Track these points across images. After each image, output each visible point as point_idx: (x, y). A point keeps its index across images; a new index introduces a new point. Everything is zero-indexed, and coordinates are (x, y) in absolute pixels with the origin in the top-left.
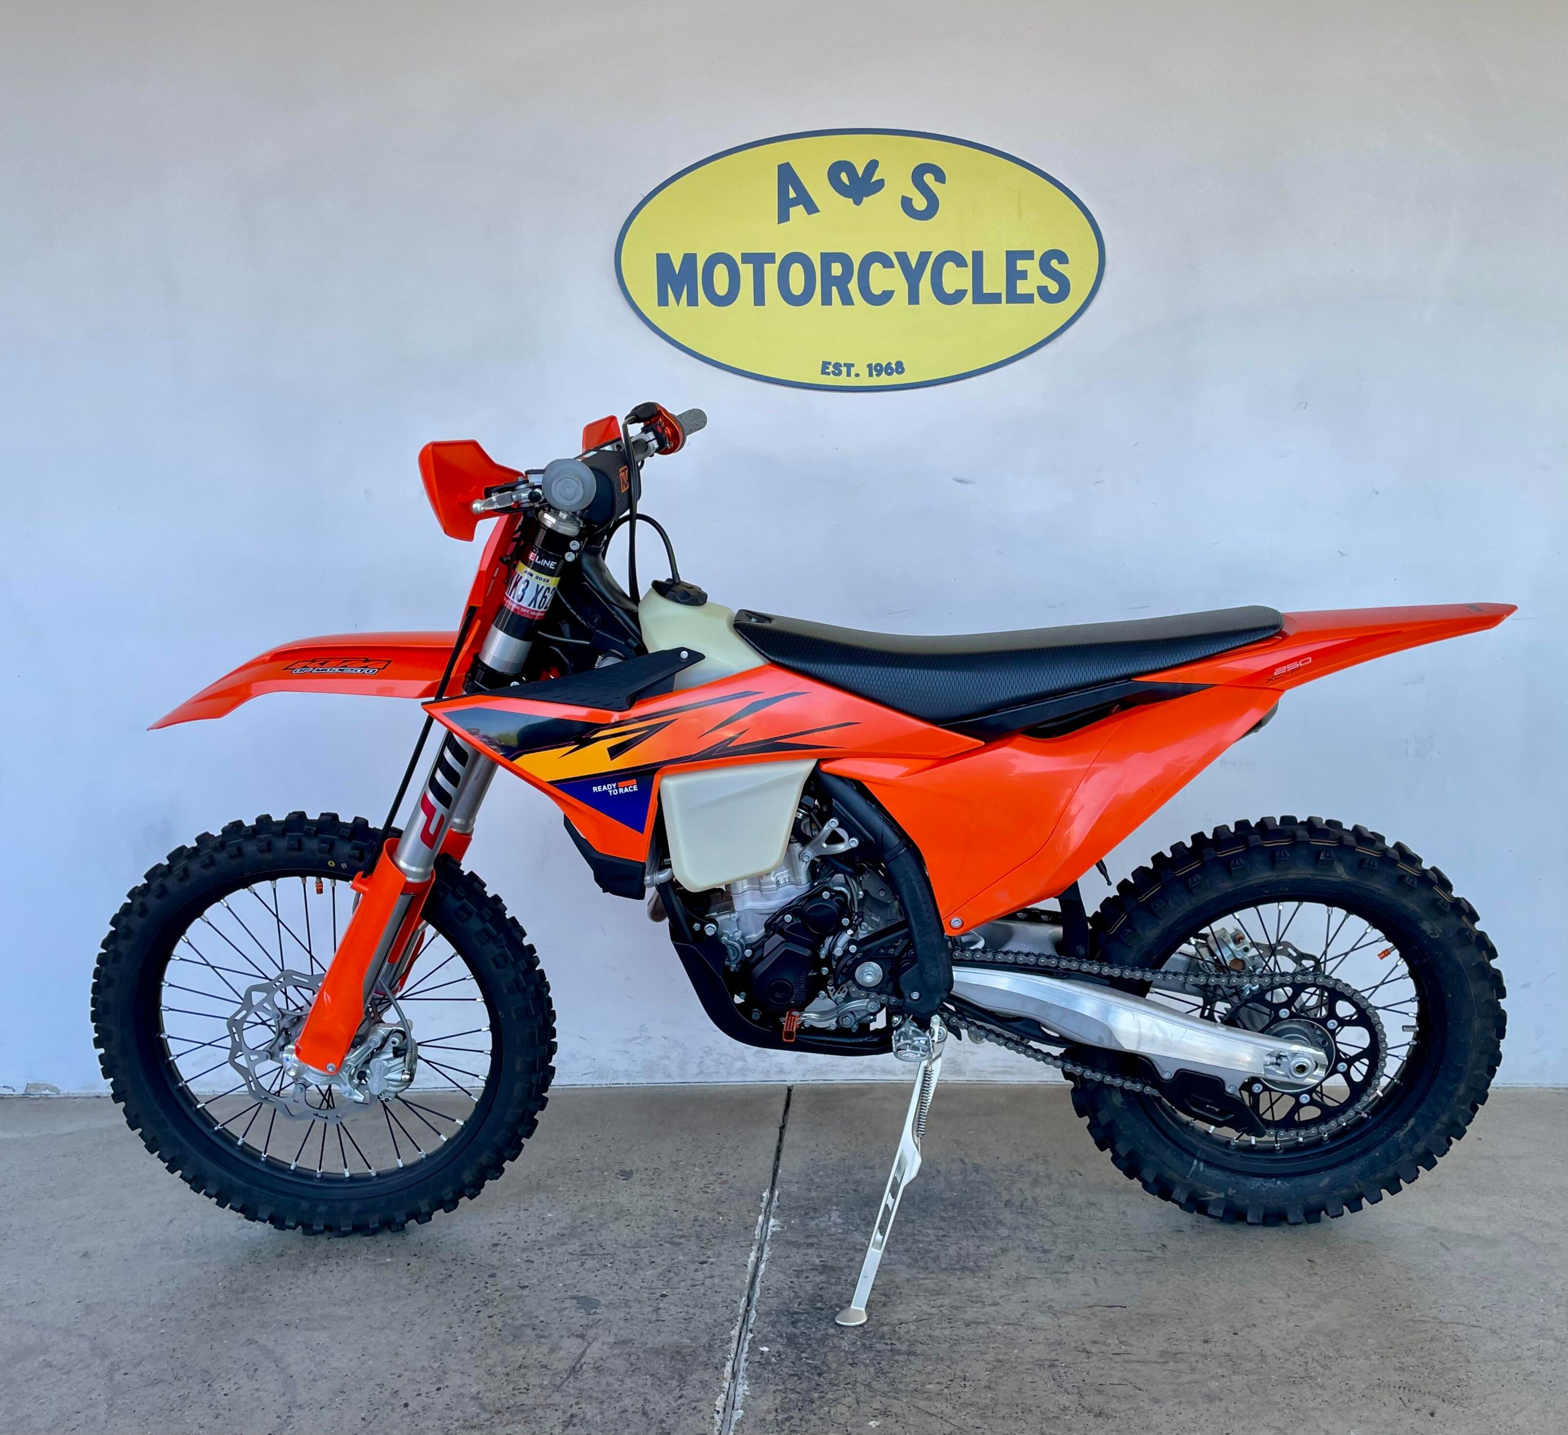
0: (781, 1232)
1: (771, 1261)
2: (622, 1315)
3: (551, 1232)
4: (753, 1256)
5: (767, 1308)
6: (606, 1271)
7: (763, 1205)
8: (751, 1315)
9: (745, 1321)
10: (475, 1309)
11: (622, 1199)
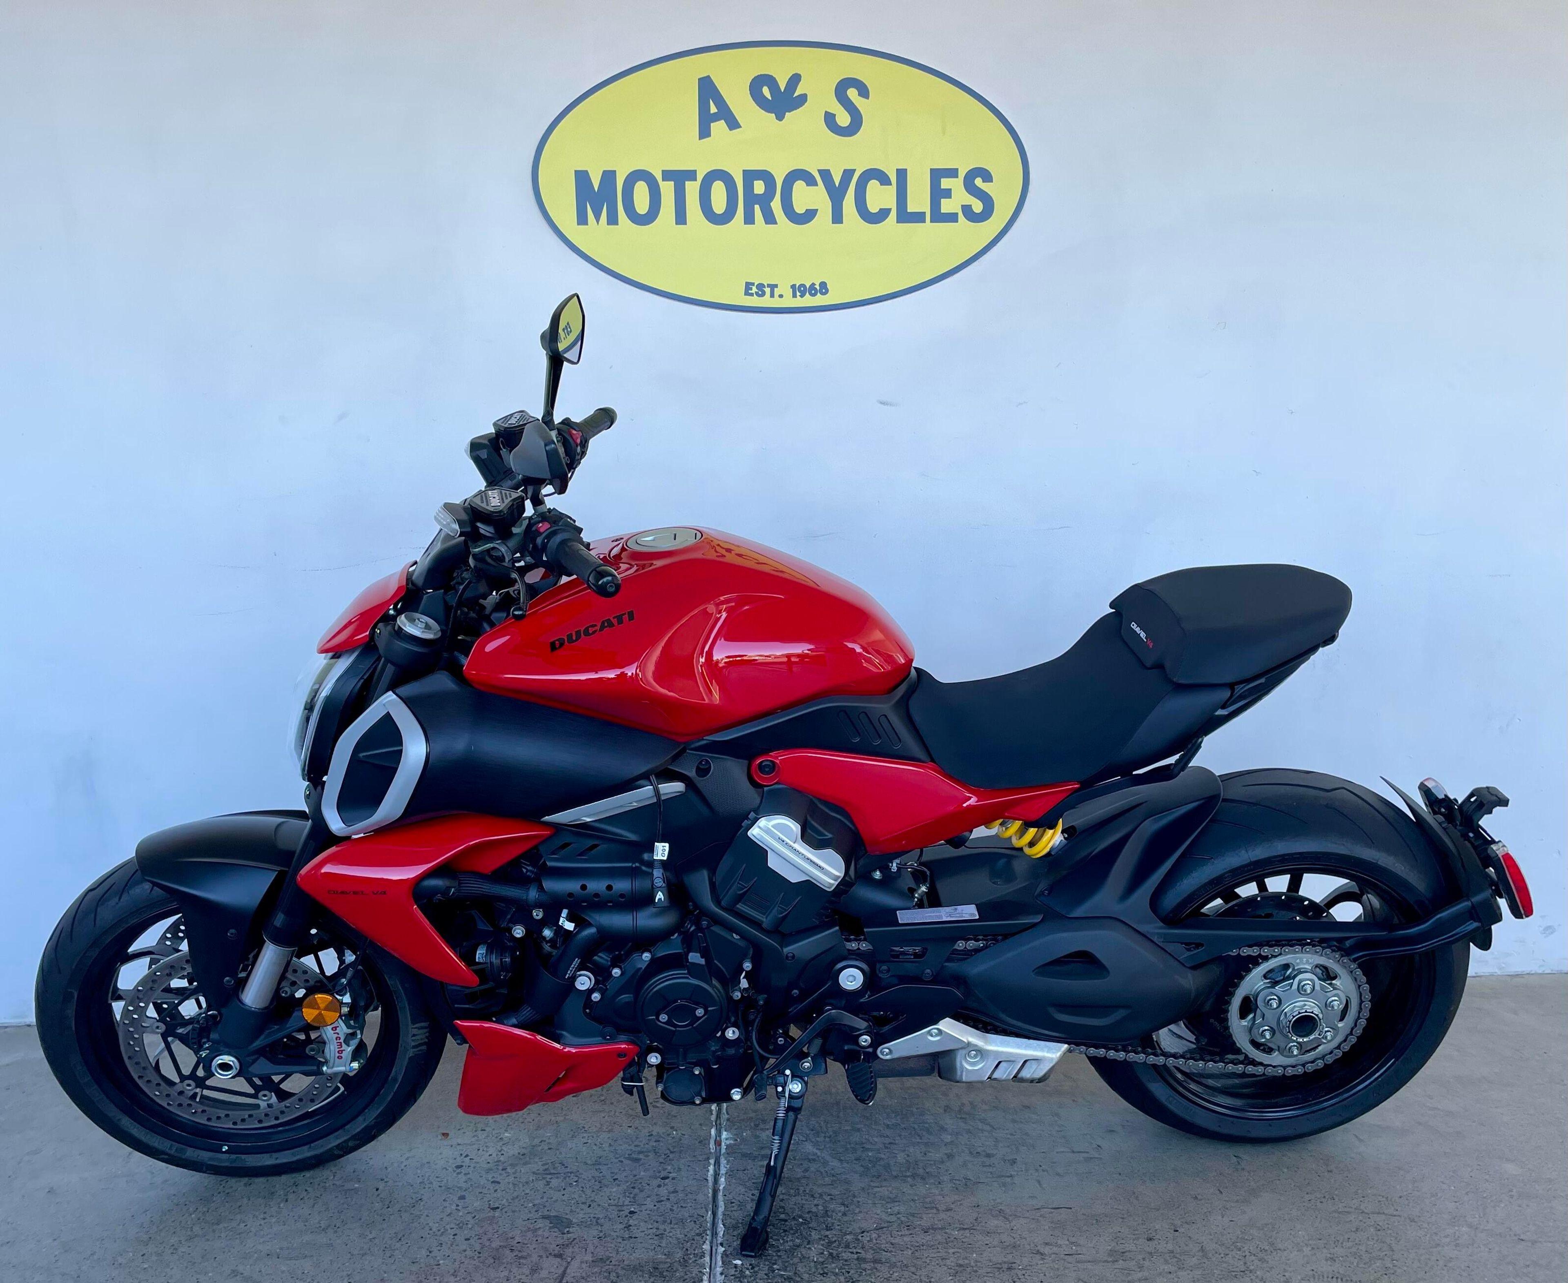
0: (735, 1145)
1: (730, 1174)
2: (595, 1233)
3: (511, 1153)
4: (711, 1168)
5: (734, 1222)
6: (570, 1189)
7: (713, 1118)
8: (719, 1230)
9: (714, 1234)
10: (452, 1232)
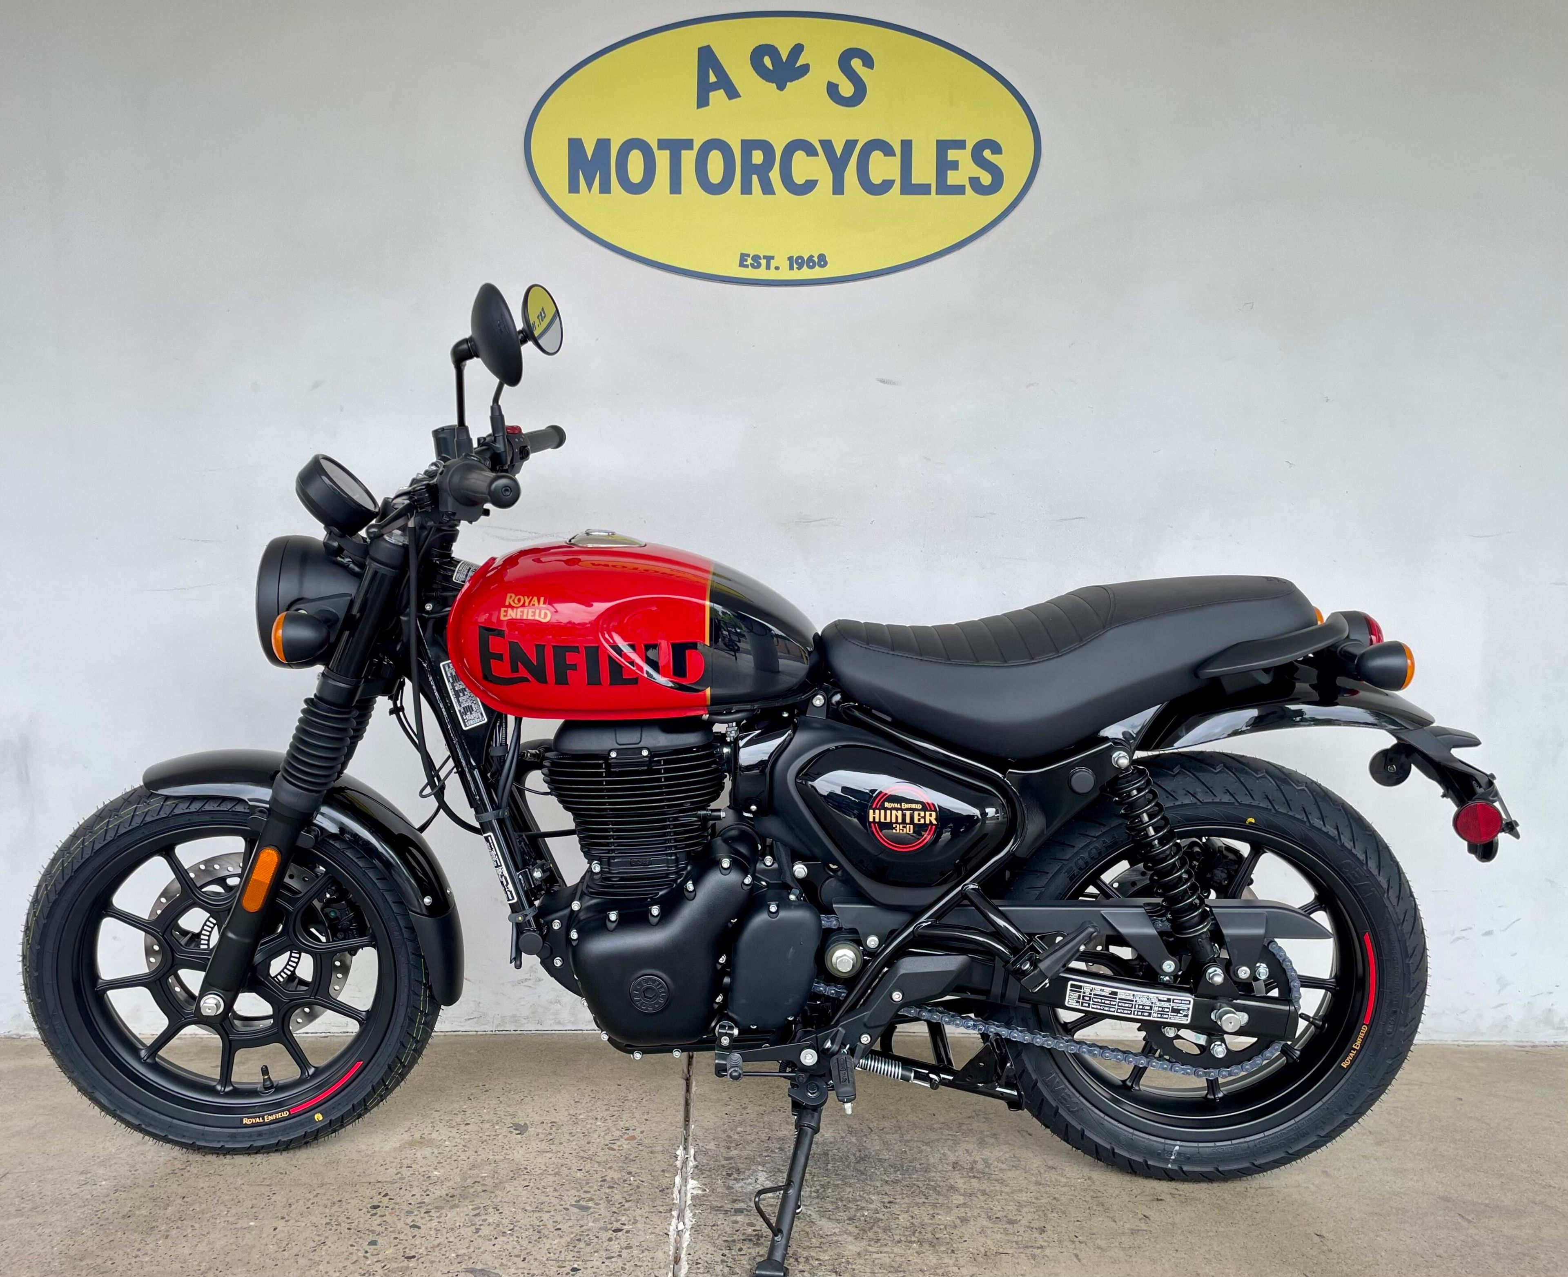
0: (703, 1196)
1: (696, 1229)
3: (438, 1193)
6: (505, 1239)
7: (679, 1163)
11: (518, 1155)
